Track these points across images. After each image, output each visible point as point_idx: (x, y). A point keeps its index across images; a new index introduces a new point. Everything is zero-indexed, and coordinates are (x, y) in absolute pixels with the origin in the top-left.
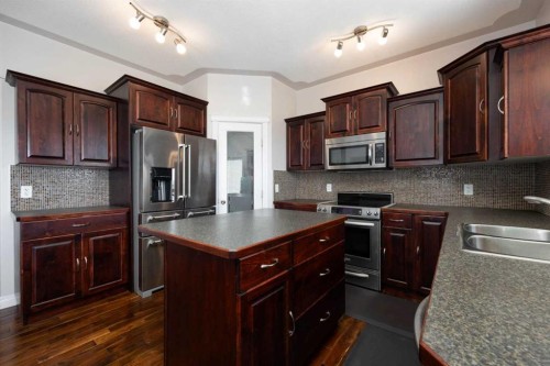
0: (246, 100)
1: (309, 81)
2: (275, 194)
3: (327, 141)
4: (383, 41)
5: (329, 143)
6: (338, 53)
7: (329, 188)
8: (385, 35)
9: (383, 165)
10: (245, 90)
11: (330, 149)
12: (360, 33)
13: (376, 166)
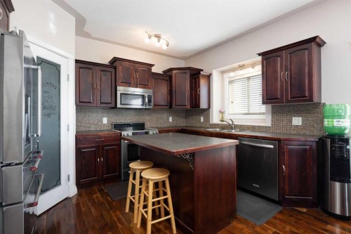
3: (119, 88)
4: (165, 47)
7: (105, 120)
9: (151, 107)
11: (121, 94)
12: (158, 37)
13: (147, 107)
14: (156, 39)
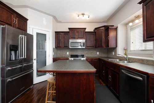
0: (45, 22)
1: (62, 22)
2: (53, 56)
3: (70, 40)
4: (88, 19)
5: (71, 41)
6: (78, 18)
7: (68, 53)
8: (89, 17)
9: (84, 48)
10: (44, 19)
11: (71, 43)
12: (83, 14)
13: (83, 48)
14: (82, 16)
